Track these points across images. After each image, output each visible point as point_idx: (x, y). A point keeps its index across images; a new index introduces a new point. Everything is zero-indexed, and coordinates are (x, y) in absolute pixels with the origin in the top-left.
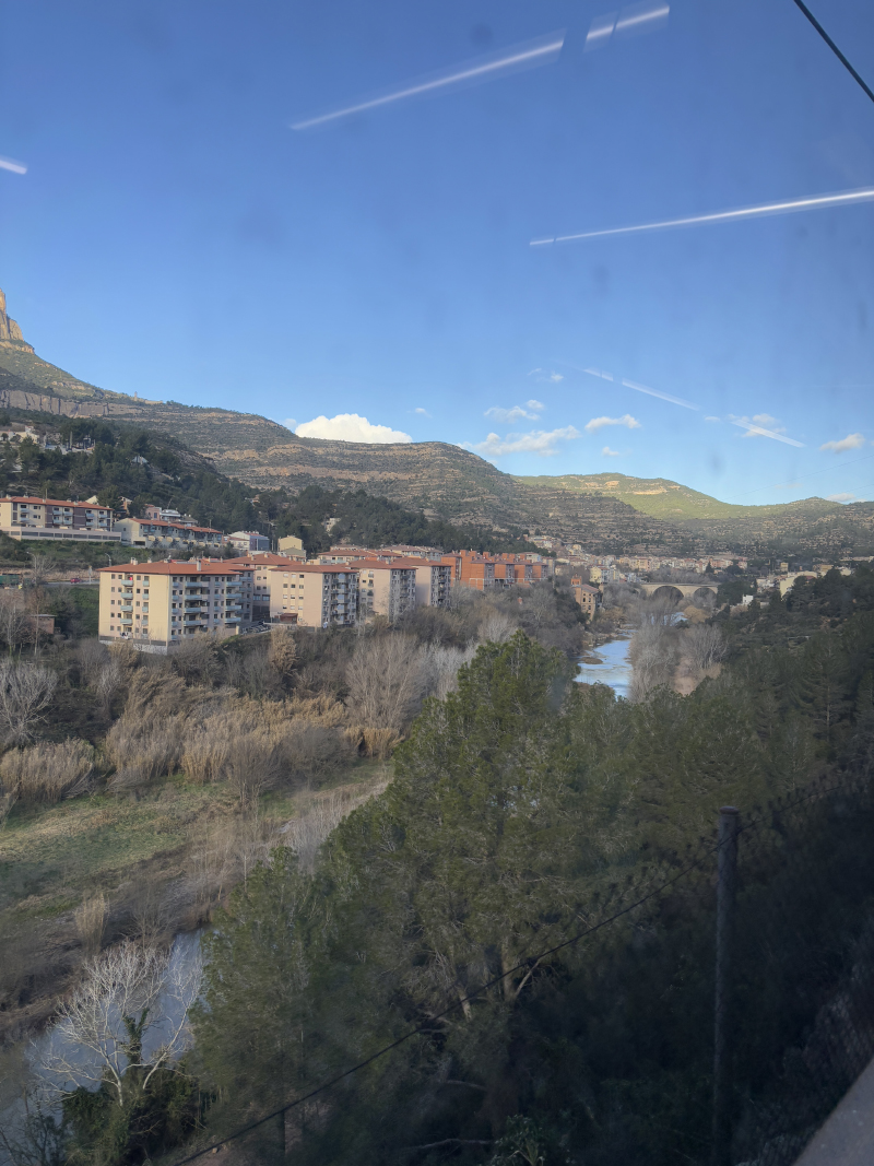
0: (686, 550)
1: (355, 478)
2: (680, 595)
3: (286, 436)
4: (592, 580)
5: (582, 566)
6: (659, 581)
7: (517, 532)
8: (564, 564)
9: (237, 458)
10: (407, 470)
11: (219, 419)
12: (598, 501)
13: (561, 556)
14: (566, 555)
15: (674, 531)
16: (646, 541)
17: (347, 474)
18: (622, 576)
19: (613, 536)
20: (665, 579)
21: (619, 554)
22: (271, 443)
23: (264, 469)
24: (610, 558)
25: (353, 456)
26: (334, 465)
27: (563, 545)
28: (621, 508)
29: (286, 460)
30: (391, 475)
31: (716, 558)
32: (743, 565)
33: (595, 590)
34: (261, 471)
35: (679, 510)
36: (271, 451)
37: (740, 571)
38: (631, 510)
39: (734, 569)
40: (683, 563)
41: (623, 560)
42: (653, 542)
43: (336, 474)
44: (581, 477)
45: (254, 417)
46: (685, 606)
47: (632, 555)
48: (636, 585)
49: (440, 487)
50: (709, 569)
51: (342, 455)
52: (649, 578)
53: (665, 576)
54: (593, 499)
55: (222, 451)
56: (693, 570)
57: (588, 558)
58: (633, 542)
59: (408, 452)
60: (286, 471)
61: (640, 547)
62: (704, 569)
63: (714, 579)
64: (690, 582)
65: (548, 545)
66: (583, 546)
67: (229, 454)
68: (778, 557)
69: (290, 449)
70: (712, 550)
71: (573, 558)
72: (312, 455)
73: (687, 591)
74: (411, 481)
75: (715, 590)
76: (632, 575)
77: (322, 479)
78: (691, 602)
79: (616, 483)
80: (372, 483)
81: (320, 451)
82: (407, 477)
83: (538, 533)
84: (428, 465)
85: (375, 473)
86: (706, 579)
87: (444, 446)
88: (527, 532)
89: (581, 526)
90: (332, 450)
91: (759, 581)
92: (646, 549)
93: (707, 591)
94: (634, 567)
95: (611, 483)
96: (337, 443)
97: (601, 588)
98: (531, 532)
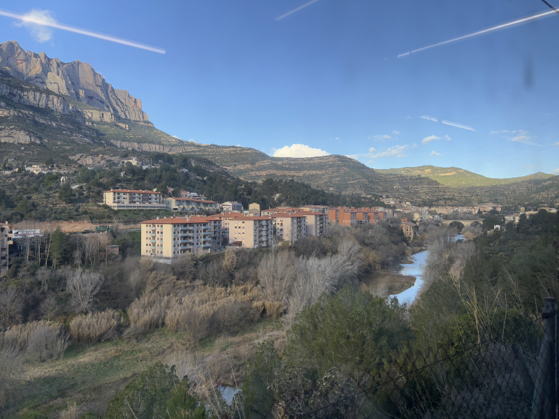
0: (467, 203)
1: (296, 174)
2: (463, 226)
3: (264, 156)
4: (415, 219)
5: (410, 213)
6: (452, 219)
7: (376, 197)
8: (400, 212)
9: (242, 168)
10: (321, 169)
11: (234, 151)
12: (419, 180)
13: (399, 208)
14: (402, 207)
15: (460, 193)
16: (445, 199)
17: (292, 173)
18: (431, 217)
19: (427, 197)
20: (455, 218)
21: (430, 206)
22: (258, 161)
23: (254, 172)
24: (426, 208)
25: (295, 164)
26: (286, 169)
27: (400, 202)
28: (431, 182)
29: (264, 168)
30: (314, 172)
31: (484, 206)
32: (499, 209)
33: (414, 225)
34: (253, 174)
35: (464, 183)
36: (257, 164)
37: (497, 213)
38: (437, 183)
39: (494, 212)
40: (465, 209)
41: (433, 209)
42: (448, 199)
43: (287, 173)
44: (411, 168)
45: (249, 149)
46: (465, 232)
47: (437, 206)
48: (439, 222)
49: (337, 176)
50: (480, 212)
51: (290, 164)
52: (446, 217)
53: (455, 216)
54: (417, 179)
55: (235, 166)
56: (470, 213)
57: (414, 208)
58: (438, 200)
59: (321, 161)
60: (264, 173)
61: (442, 202)
62: (477, 211)
63: (483, 217)
64: (468, 219)
65: (392, 203)
66: (411, 202)
67: (238, 167)
68: (519, 204)
69: (266, 163)
70: (480, 202)
71: (405, 209)
72: (276, 165)
73: (466, 223)
74: (323, 174)
75: (482, 223)
76: (436, 216)
77: (281, 176)
78: (468, 229)
79: (430, 170)
80: (305, 176)
81: (280, 163)
82: (321, 173)
83: (387, 197)
84: (331, 166)
85: (305, 172)
86: (477, 217)
87: (339, 156)
88: (381, 197)
89: (411, 193)
90: (285, 162)
91: (506, 218)
92: (445, 202)
93: (477, 223)
94: (438, 212)
95: (427, 171)
96: (287, 158)
97: (418, 224)
98: (384, 197)
